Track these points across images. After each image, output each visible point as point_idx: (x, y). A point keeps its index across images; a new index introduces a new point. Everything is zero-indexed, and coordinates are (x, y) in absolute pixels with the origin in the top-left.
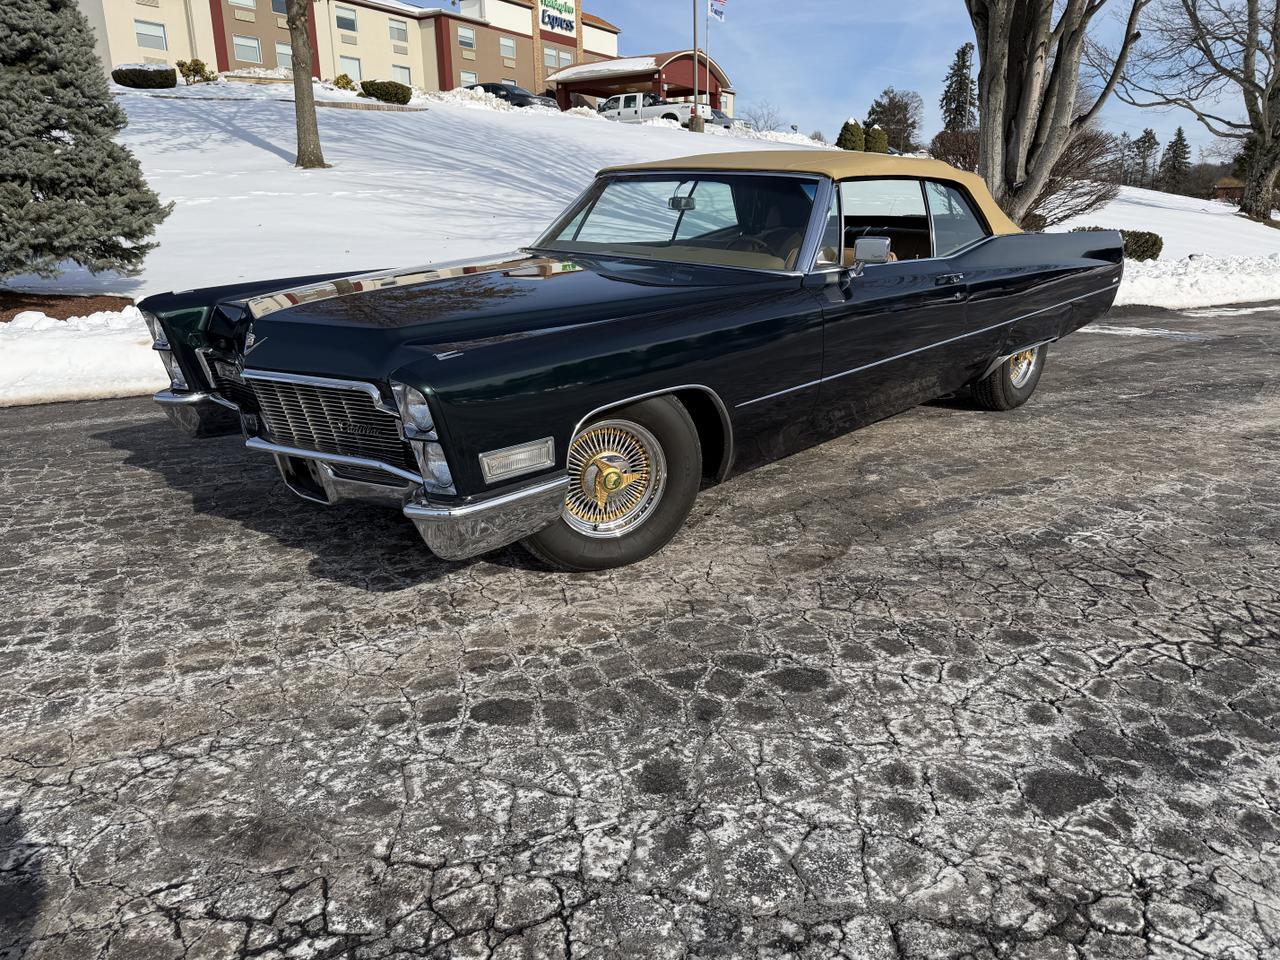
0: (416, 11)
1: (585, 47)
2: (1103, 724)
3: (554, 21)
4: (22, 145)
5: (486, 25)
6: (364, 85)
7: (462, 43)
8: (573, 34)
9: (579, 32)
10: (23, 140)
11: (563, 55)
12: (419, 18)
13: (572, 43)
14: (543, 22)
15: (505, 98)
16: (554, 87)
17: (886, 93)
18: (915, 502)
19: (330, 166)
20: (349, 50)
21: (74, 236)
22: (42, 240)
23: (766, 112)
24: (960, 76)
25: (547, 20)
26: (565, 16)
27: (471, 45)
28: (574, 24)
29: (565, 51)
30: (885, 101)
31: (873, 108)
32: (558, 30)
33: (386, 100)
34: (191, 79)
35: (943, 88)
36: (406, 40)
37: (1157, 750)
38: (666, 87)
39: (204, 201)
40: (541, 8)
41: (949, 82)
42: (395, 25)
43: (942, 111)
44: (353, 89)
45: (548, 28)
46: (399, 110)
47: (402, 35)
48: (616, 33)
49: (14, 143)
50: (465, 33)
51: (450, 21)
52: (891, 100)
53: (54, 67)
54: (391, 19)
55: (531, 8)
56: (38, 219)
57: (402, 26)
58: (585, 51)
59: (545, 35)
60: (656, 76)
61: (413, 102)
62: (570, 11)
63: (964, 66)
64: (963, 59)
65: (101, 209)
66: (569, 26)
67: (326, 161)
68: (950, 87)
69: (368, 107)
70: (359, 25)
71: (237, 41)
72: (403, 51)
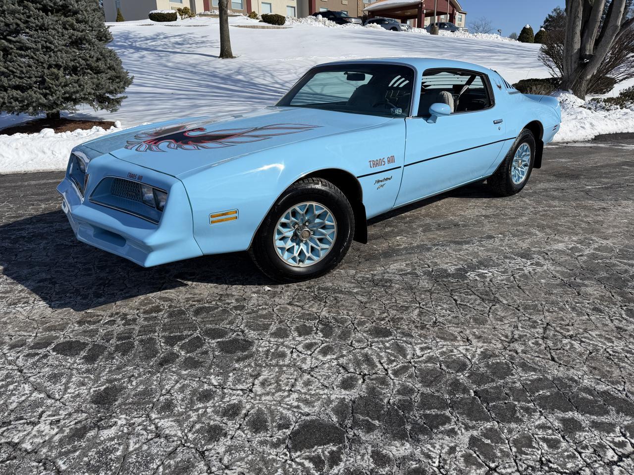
2: (381, 394)
4: (59, 50)
6: (263, 16)
10: (60, 48)
15: (333, 19)
16: (367, 13)
17: (555, 10)
18: (398, 245)
19: (235, 57)
21: (82, 94)
22: (67, 95)
23: (484, 23)
30: (554, 14)
31: (547, 18)
33: (273, 24)
34: (183, 17)
37: (398, 415)
38: (425, 12)
44: (257, 19)
46: (278, 28)
49: (56, 50)
52: (558, 14)
53: (76, 13)
56: (66, 85)
60: (420, 6)
61: (287, 23)
65: (95, 80)
67: (233, 55)
69: (263, 27)
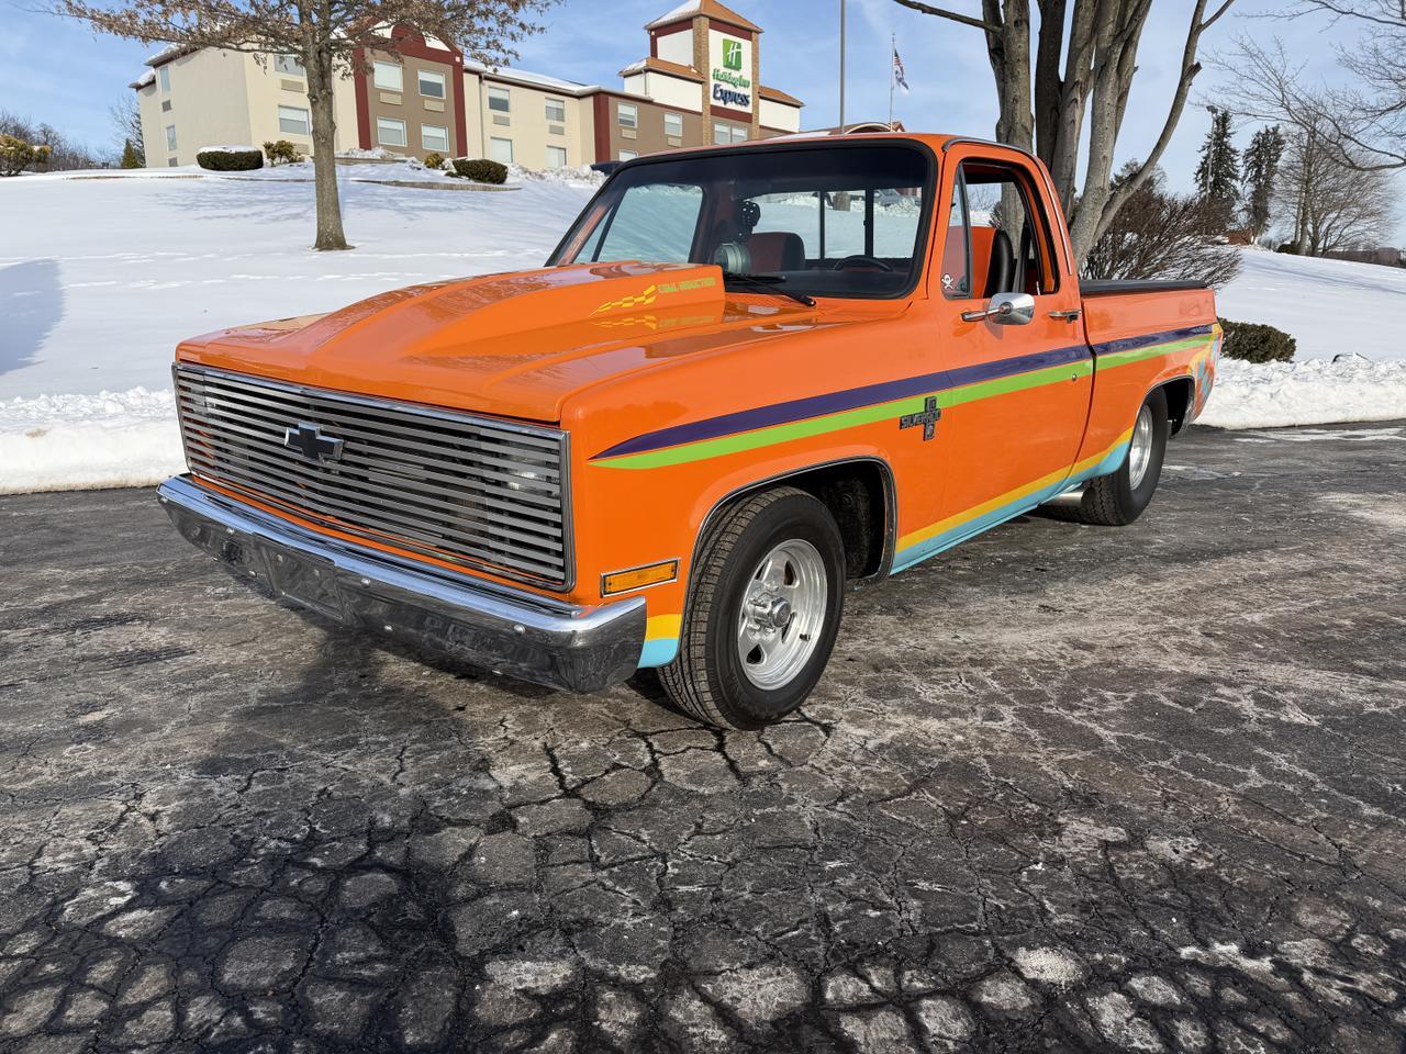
0: (576, 89)
1: (761, 123)
3: (727, 96)
5: (650, 102)
7: (622, 121)
8: (748, 109)
9: (756, 107)
11: (736, 132)
12: (579, 97)
13: (747, 118)
14: (714, 97)
17: (1127, 166)
19: (353, 248)
20: (501, 131)
24: (1220, 145)
25: (719, 95)
26: (741, 90)
27: (632, 123)
28: (750, 99)
29: (738, 127)
32: (731, 106)
33: (478, 179)
34: (277, 160)
35: (1200, 158)
36: (563, 120)
39: (175, 285)
40: (713, 82)
41: (1205, 153)
42: (553, 104)
43: (1197, 185)
44: (443, 169)
45: (720, 104)
47: (560, 115)
48: (798, 107)
50: (626, 111)
51: (610, 98)
54: (546, 98)
55: (701, 83)
57: (560, 106)
58: (762, 127)
59: (715, 111)
61: (509, 180)
62: (745, 85)
63: (1225, 134)
64: (1224, 126)
66: (744, 100)
67: (348, 243)
68: (1206, 158)
70: (512, 105)
71: (381, 124)
72: (559, 131)
